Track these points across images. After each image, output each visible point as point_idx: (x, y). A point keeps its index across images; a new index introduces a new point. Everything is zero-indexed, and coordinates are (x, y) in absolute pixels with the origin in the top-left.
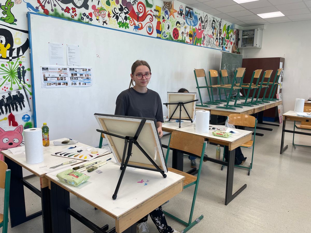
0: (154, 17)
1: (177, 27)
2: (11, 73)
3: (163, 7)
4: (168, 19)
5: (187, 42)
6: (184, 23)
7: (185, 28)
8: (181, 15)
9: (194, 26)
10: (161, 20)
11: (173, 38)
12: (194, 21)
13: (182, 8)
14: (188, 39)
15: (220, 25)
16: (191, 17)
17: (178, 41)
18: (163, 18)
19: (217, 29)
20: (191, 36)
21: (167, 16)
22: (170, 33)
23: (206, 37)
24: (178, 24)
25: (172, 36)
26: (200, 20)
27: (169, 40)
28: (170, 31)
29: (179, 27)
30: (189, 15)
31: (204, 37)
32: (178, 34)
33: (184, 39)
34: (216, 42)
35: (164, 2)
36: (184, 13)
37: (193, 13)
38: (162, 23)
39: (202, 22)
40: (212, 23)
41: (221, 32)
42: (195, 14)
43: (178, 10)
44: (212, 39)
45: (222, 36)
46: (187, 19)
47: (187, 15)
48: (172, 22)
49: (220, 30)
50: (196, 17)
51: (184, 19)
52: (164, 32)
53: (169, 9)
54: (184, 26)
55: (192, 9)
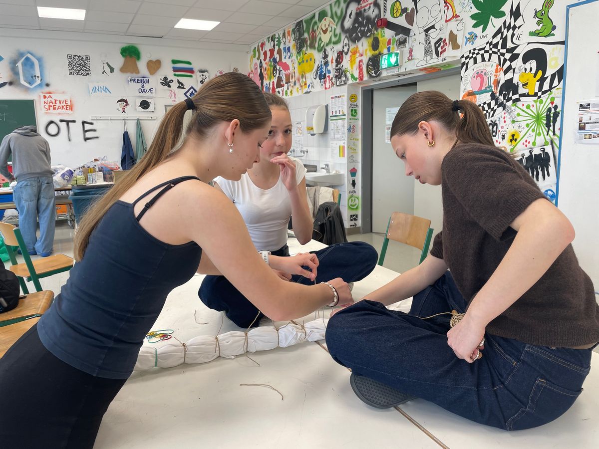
2: (538, 118)
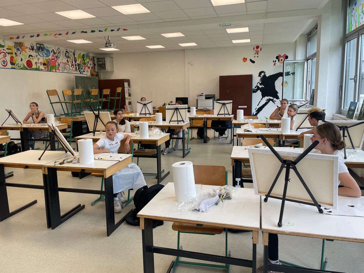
0: (7, 54)
1: (30, 59)
3: (15, 46)
4: (20, 54)
5: (41, 69)
6: (37, 56)
7: (38, 59)
8: (33, 50)
9: (47, 57)
10: (14, 55)
11: (27, 67)
12: (46, 53)
13: (33, 44)
14: (42, 67)
15: (74, 55)
16: (42, 50)
17: (32, 69)
18: (16, 53)
19: (71, 58)
20: (44, 64)
21: (19, 52)
22: (23, 64)
23: (61, 65)
24: (30, 57)
25: (26, 66)
26: (53, 52)
27: (24, 69)
28: (23, 63)
29: (32, 59)
30: (41, 49)
31: (59, 65)
32: (32, 64)
33: (38, 67)
34: (73, 68)
35: (15, 43)
36: (35, 48)
37: (44, 48)
38: (15, 58)
39: (55, 53)
40: (66, 54)
41: (76, 59)
42: (46, 48)
43: (29, 46)
44: (67, 66)
45: (78, 62)
46: (39, 52)
47: (39, 50)
48: (25, 56)
49: (75, 58)
50: (48, 51)
51: (36, 52)
52: (18, 64)
53: (21, 47)
54: (37, 58)
55: (43, 45)
